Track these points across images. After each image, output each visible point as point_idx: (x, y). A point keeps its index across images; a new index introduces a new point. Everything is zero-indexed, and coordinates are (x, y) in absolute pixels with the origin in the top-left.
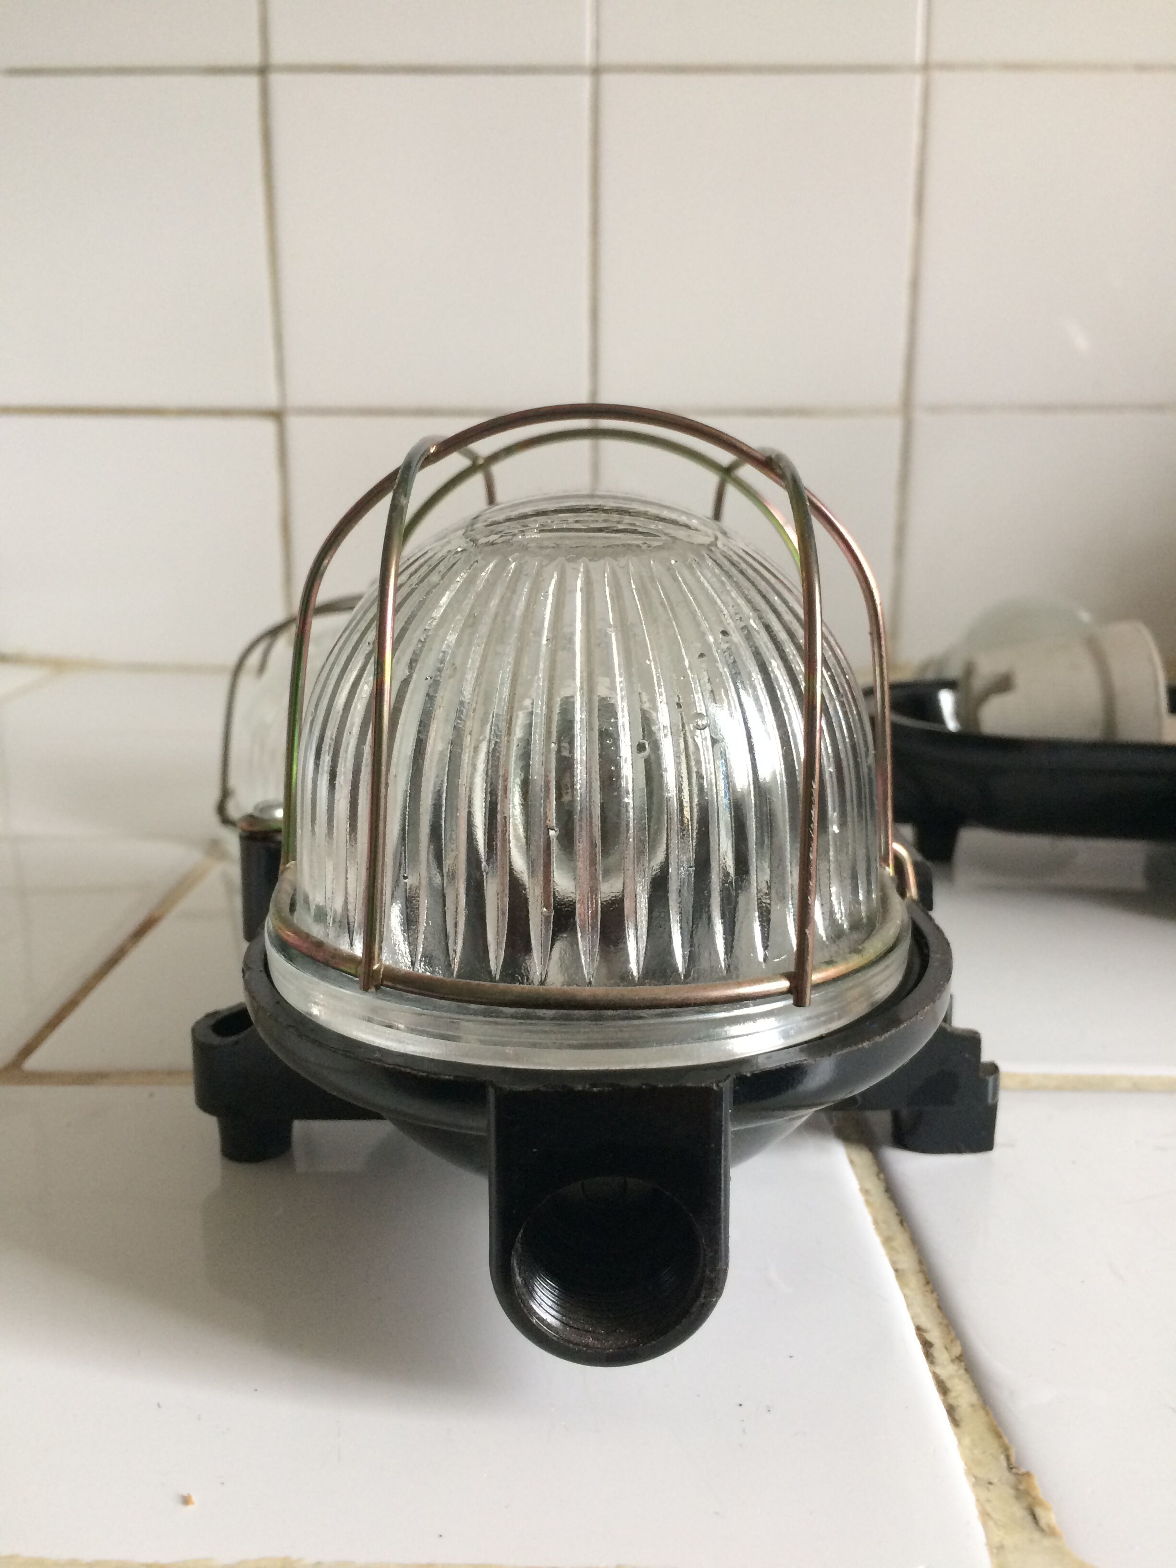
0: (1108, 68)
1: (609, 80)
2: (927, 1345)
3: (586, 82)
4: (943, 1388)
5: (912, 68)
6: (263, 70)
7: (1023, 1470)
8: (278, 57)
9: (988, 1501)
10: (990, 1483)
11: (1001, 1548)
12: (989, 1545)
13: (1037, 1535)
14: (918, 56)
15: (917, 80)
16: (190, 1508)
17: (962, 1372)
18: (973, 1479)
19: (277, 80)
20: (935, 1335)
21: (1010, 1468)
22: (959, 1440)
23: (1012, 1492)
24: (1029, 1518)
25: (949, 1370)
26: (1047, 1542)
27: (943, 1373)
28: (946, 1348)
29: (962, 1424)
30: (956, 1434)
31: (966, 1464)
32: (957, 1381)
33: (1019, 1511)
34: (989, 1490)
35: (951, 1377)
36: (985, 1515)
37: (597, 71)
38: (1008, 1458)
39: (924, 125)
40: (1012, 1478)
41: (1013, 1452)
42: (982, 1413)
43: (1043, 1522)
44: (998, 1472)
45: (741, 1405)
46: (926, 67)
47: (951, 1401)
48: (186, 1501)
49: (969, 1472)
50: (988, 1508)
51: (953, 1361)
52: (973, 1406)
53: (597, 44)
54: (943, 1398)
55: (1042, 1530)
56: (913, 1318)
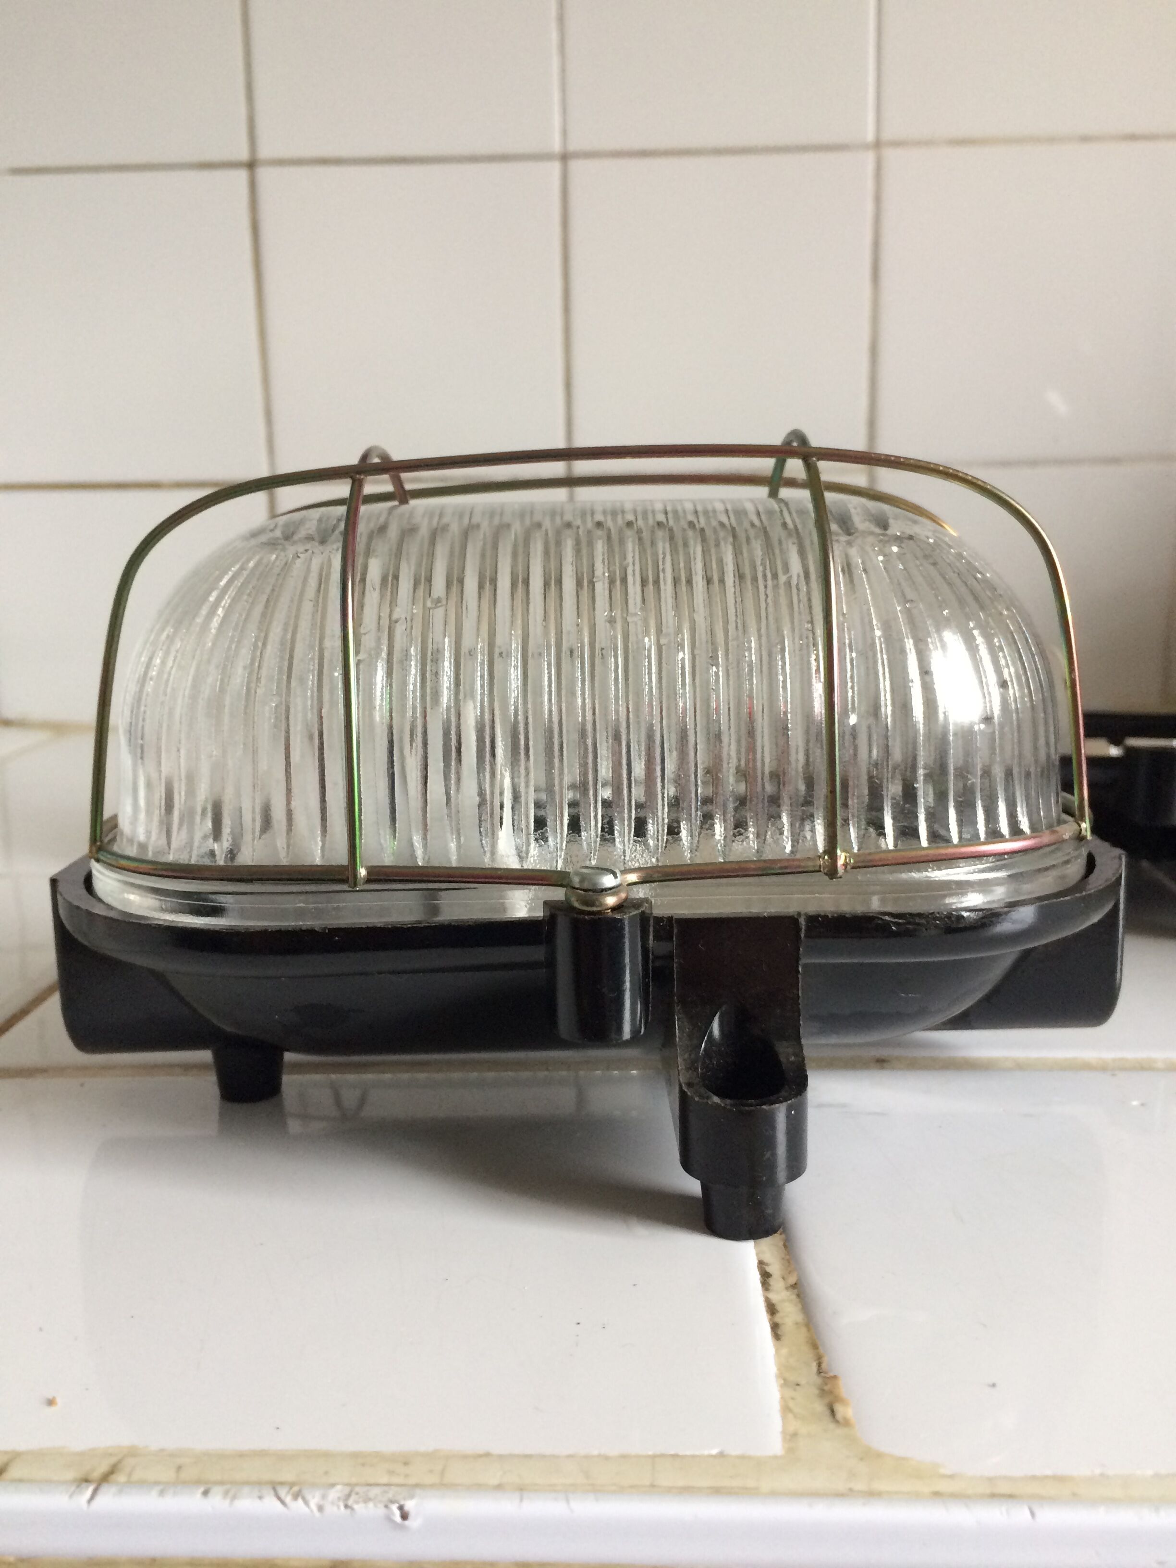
0: (1052, 140)
1: (575, 166)
2: (765, 1276)
3: (555, 168)
4: (772, 1309)
5: (865, 147)
6: (251, 165)
7: (831, 1374)
8: (265, 151)
9: (793, 1399)
10: (798, 1385)
11: (795, 1435)
12: (784, 1432)
13: (832, 1426)
14: (870, 137)
15: (870, 157)
16: (53, 1409)
17: (794, 1297)
18: (782, 1382)
19: (265, 175)
20: (775, 1268)
21: (820, 1372)
22: (777, 1351)
23: (817, 1392)
24: (828, 1412)
25: (781, 1294)
26: (840, 1431)
27: (774, 1297)
28: (783, 1278)
29: (783, 1338)
30: (774, 1345)
31: (779, 1369)
32: (787, 1304)
33: (820, 1407)
34: (795, 1390)
35: (783, 1301)
36: (786, 1409)
37: (565, 157)
38: (819, 1365)
39: (878, 199)
40: (818, 1380)
41: (825, 1360)
42: (804, 1330)
43: (839, 1416)
44: (808, 1376)
45: (579, 1323)
46: (878, 145)
47: (777, 1319)
48: (51, 1402)
49: (780, 1375)
50: (791, 1404)
51: (787, 1288)
52: (797, 1324)
53: (565, 133)
54: (770, 1317)
55: (837, 1422)
56: (757, 1254)
